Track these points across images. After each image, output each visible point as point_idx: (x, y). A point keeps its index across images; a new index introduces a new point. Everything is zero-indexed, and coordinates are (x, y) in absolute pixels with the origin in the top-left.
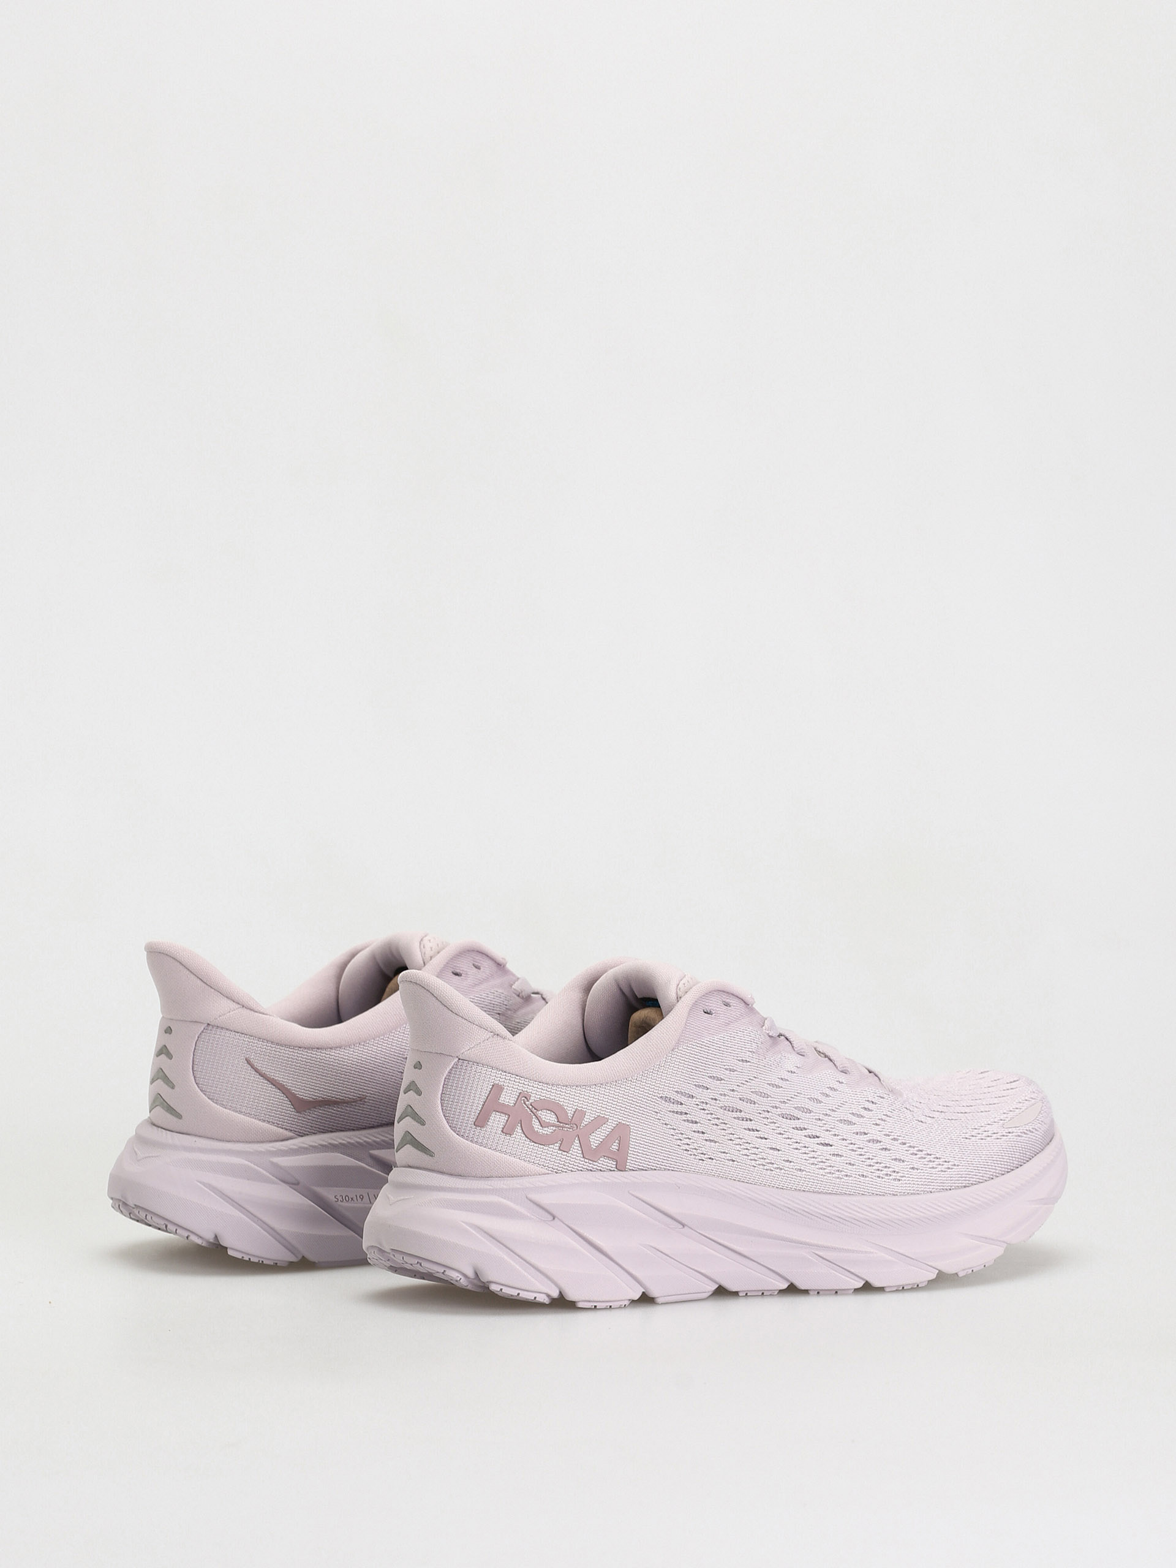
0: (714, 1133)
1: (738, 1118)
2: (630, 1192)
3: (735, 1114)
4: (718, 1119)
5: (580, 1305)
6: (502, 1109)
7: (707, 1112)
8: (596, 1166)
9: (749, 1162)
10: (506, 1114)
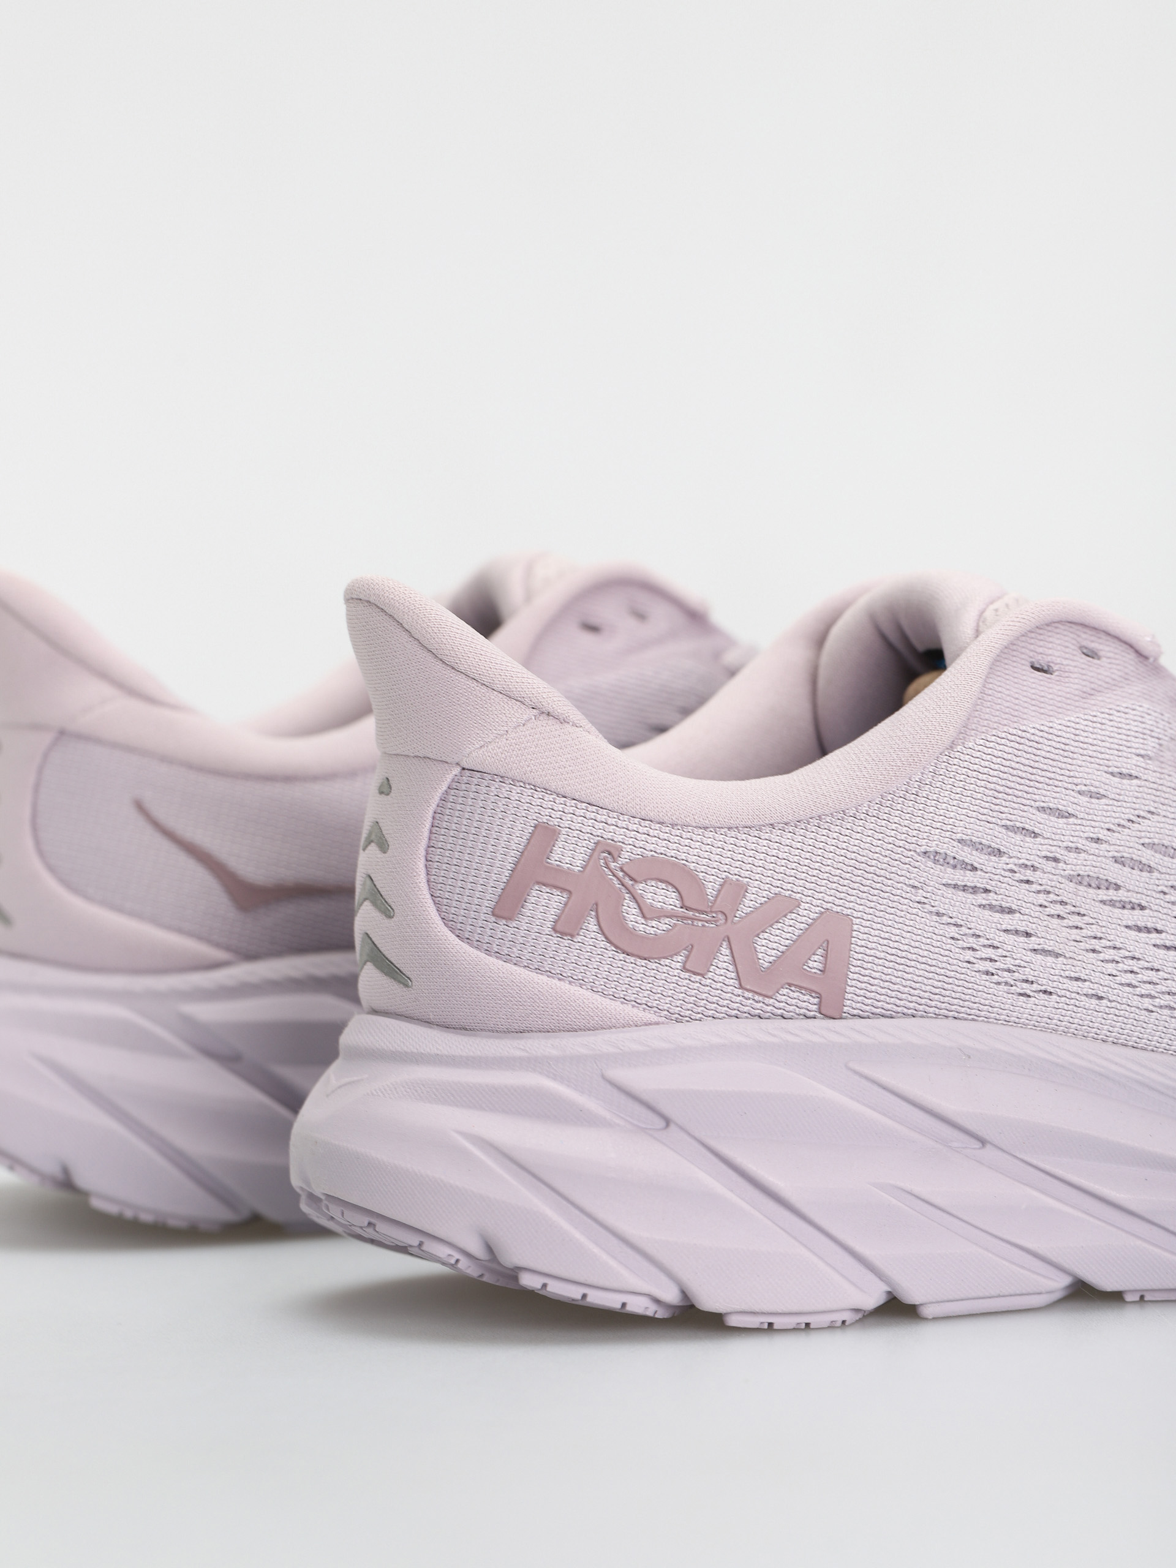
0: (1055, 935)
1: (1112, 903)
2: (851, 1065)
3: (1103, 894)
4: (1062, 903)
5: (733, 1321)
6: (556, 880)
7: (1035, 887)
8: (770, 1006)
9: (1136, 1001)
10: (563, 890)
